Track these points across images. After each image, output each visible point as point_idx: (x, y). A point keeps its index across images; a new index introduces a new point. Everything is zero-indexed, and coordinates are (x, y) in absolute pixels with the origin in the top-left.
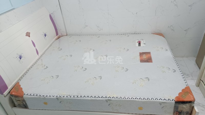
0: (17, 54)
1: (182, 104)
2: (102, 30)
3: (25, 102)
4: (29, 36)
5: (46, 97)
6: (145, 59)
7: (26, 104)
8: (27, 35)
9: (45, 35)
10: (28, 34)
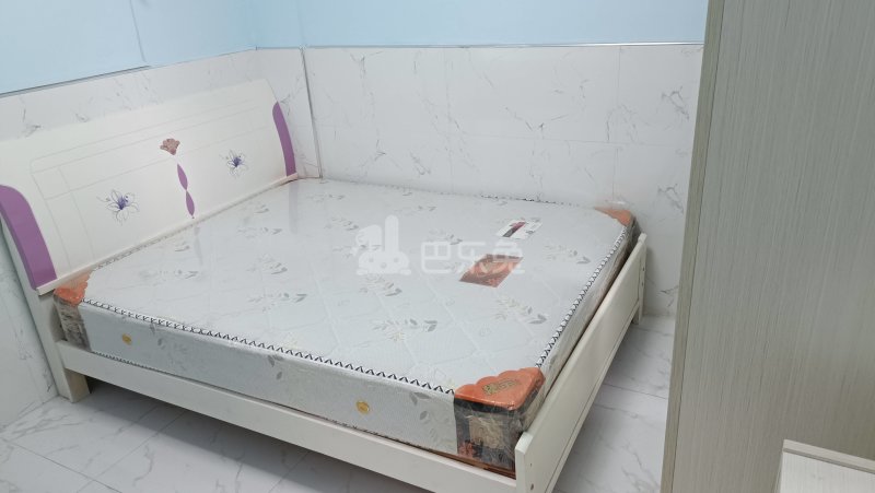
0: (114, 191)
1: (477, 413)
2: (429, 172)
3: (83, 325)
4: (173, 152)
5: (128, 319)
6: (483, 273)
7: (84, 330)
8: (164, 147)
9: (237, 162)
10: (171, 146)
